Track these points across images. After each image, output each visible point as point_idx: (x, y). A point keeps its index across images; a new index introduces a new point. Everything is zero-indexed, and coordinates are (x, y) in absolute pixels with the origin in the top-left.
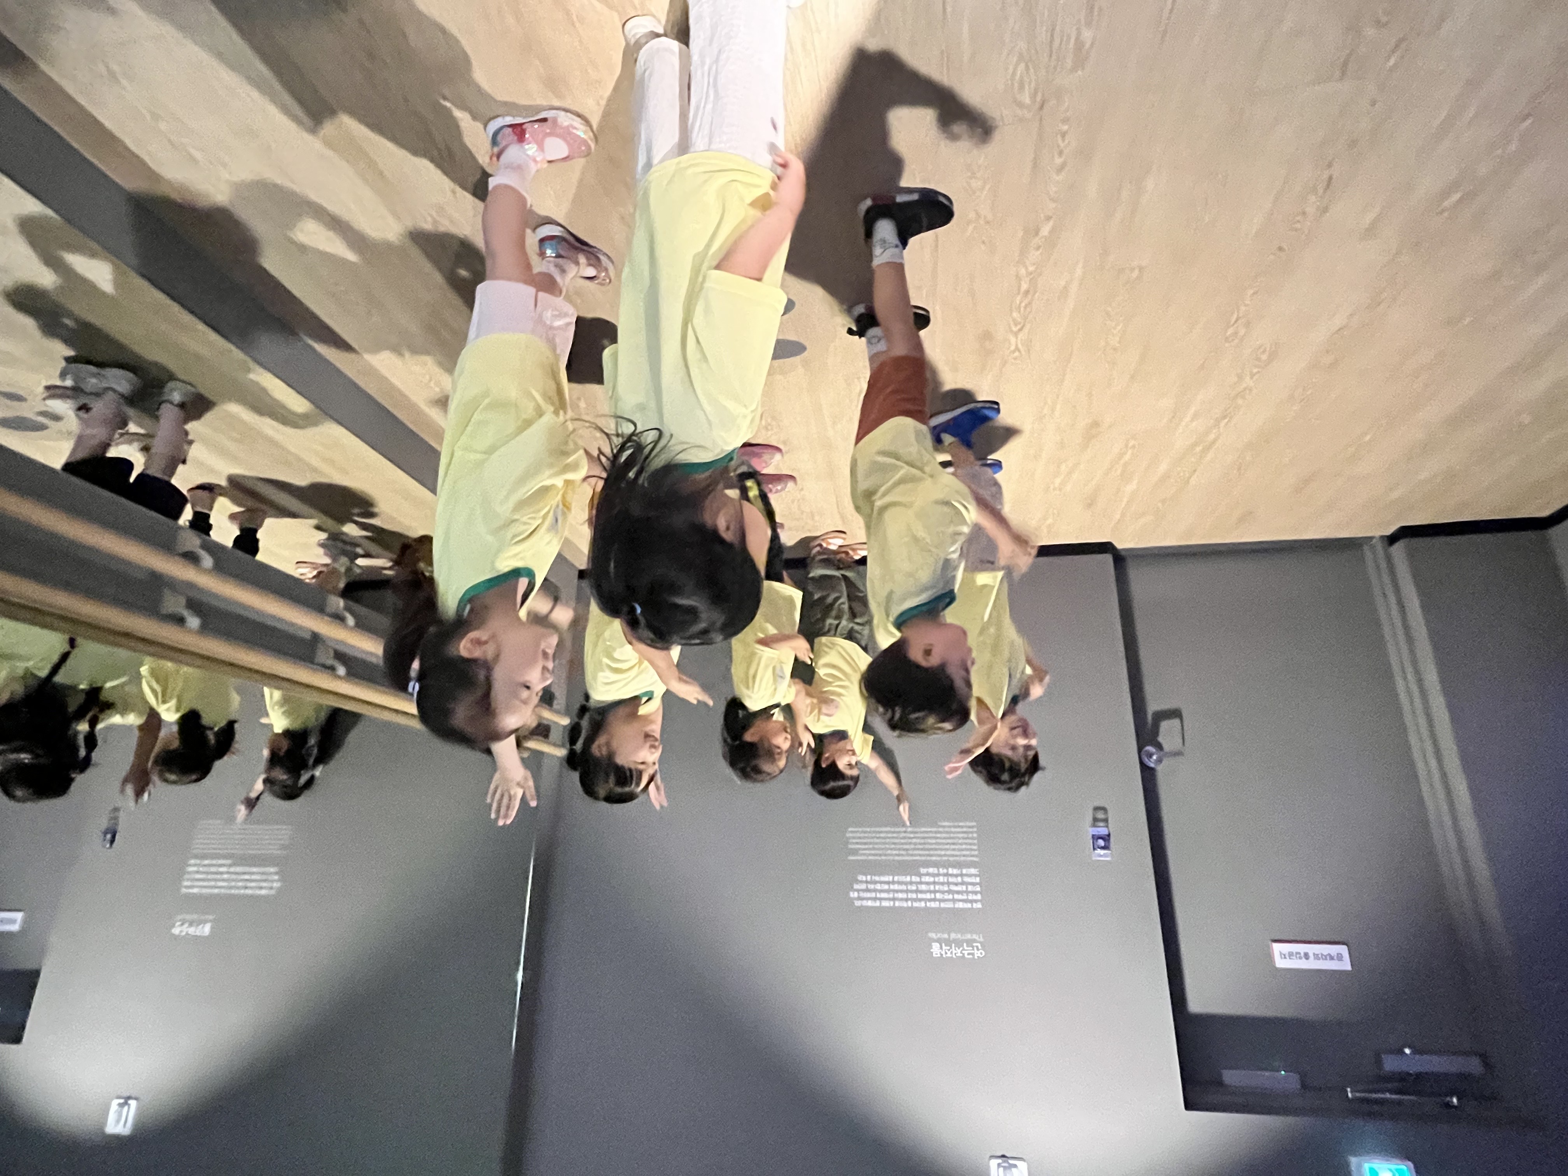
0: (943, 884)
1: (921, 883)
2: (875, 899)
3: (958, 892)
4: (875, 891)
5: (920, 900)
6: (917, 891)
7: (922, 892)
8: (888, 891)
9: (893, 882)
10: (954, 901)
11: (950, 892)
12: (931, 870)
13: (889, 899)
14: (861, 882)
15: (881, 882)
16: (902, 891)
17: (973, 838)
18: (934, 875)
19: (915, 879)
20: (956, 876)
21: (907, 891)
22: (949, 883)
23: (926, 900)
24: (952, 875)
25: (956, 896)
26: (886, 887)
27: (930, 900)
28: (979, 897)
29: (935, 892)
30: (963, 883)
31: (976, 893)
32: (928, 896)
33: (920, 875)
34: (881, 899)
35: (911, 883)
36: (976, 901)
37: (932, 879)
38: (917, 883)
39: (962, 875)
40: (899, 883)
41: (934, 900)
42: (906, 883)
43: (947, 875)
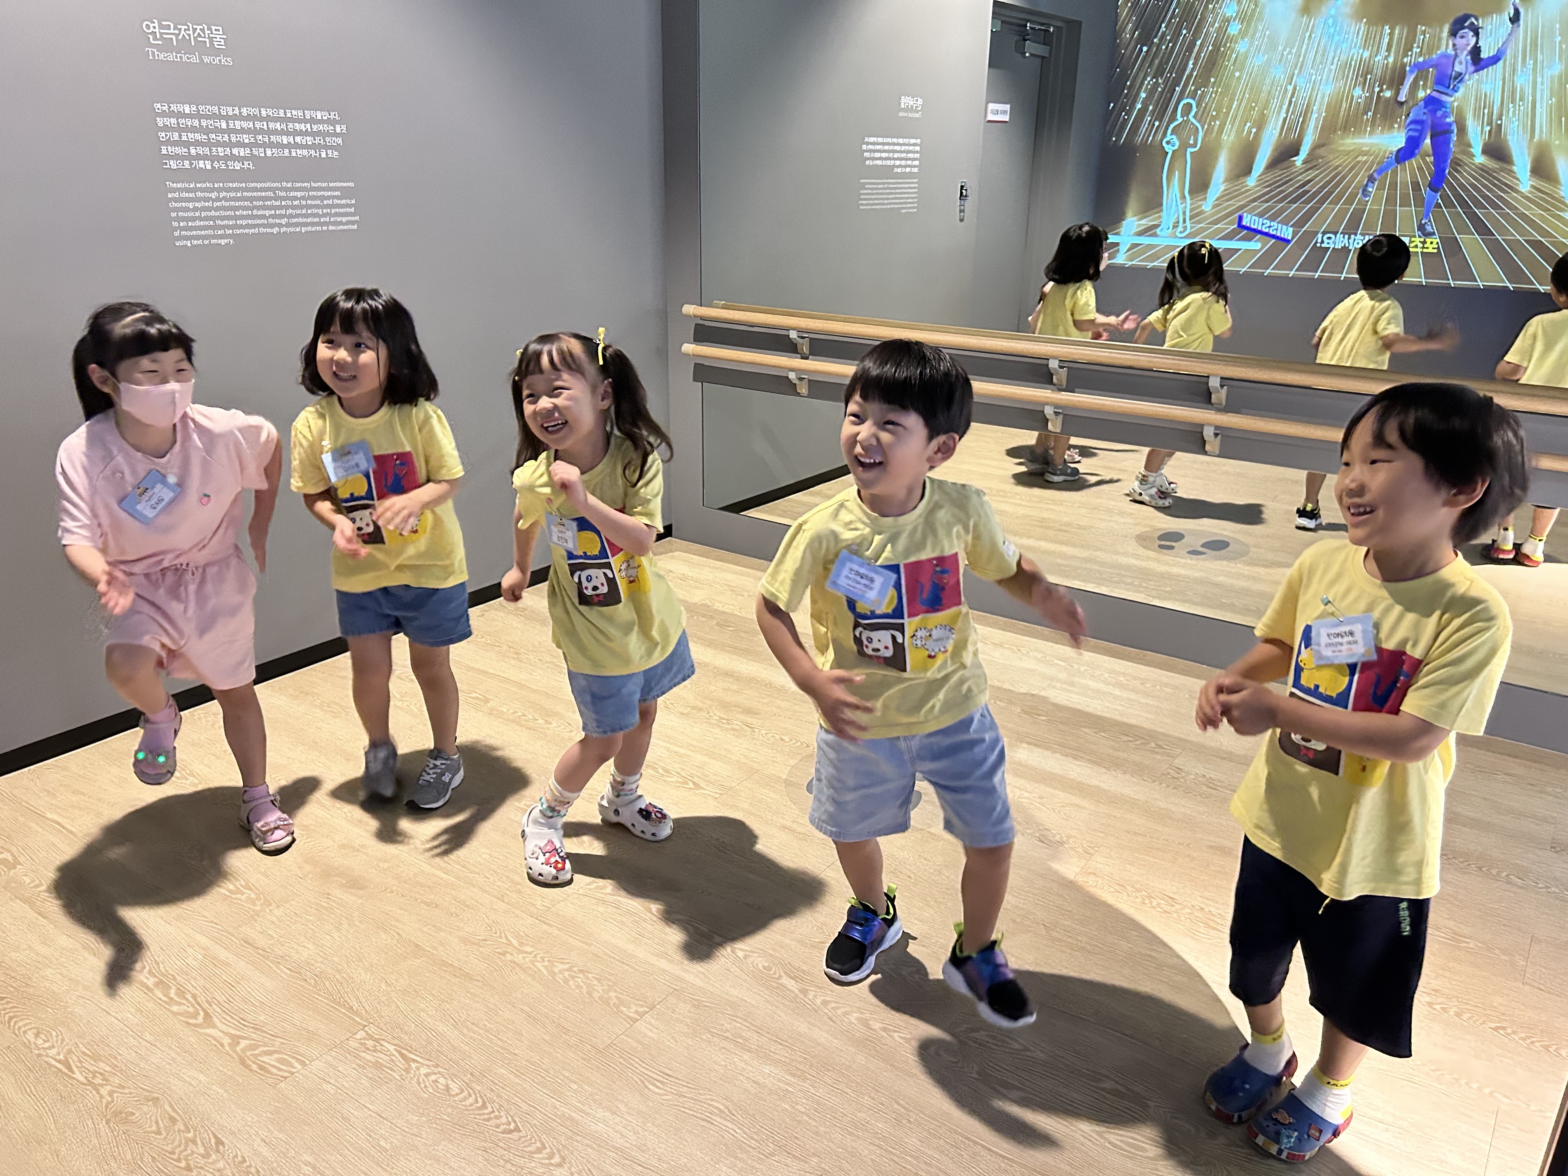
0: (218, 144)
1: (250, 146)
2: (313, 121)
3: (193, 130)
4: (313, 134)
5: (248, 118)
6: (255, 132)
7: (248, 131)
8: (296, 133)
9: (289, 146)
10: (199, 116)
11: (207, 131)
12: (238, 166)
13: (292, 120)
14: (332, 147)
15: (306, 147)
16: (276, 132)
17: (179, 219)
18: (234, 158)
19: (259, 152)
20: (198, 157)
21: (270, 132)
22: (209, 144)
23: (241, 117)
24: (205, 158)
25: (196, 123)
26: (298, 139)
27: (234, 117)
28: (160, 122)
29: (229, 131)
30: (187, 144)
31: (166, 128)
32: (238, 124)
33: (252, 158)
34: (304, 121)
35: (264, 146)
36: (163, 114)
37: (235, 151)
38: (256, 145)
39: (190, 157)
40: (282, 146)
41: (227, 118)
42: (271, 145)
43: (212, 158)
